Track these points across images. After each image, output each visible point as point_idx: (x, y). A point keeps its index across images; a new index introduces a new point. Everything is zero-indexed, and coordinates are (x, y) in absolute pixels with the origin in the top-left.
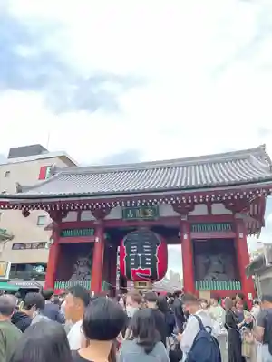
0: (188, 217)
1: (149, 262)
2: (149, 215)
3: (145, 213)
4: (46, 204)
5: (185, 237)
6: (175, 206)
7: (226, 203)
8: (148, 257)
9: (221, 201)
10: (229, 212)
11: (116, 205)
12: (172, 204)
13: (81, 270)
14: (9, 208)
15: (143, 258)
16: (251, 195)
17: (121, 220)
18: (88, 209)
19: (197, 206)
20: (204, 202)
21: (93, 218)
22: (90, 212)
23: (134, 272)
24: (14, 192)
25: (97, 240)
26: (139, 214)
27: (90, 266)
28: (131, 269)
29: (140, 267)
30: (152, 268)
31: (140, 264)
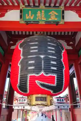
1: (54, 65)
2: (53, 18)
15: (47, 60)
17: (19, 22)
28: (29, 75)
29: (42, 72)
30: (58, 75)
31: (43, 68)
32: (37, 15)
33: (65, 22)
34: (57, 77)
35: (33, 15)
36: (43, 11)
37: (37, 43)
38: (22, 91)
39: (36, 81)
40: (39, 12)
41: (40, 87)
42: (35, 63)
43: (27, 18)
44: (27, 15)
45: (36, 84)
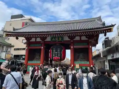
0: (73, 41)
1: (59, 55)
2: (60, 40)
3: (58, 39)
4: (24, 35)
5: (72, 47)
6: (69, 37)
7: (86, 36)
8: (59, 53)
9: (85, 35)
10: (87, 39)
11: (49, 36)
12: (68, 36)
13: (37, 57)
14: (10, 36)
16: (95, 33)
17: (50, 41)
18: (39, 37)
19: (76, 37)
20: (79, 36)
21: (41, 40)
22: (39, 38)
23: (54, 58)
24: (12, 31)
25: (42, 48)
26: (57, 39)
27: (40, 56)
29: (56, 57)
34: (60, 58)
37: (55, 49)
44: (53, 39)
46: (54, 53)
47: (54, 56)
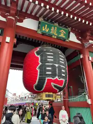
2: (62, 35)
3: (59, 33)
17: (37, 31)
28: (47, 78)
29: (57, 77)
30: (65, 80)
31: (57, 74)
32: (51, 30)
33: (70, 41)
34: (65, 82)
35: (48, 29)
36: (56, 28)
37: (52, 54)
38: (37, 89)
39: (52, 83)
40: (53, 28)
41: (53, 87)
42: (52, 70)
43: (43, 30)
44: (43, 27)
45: (51, 85)
46: (49, 66)
47: (49, 75)
